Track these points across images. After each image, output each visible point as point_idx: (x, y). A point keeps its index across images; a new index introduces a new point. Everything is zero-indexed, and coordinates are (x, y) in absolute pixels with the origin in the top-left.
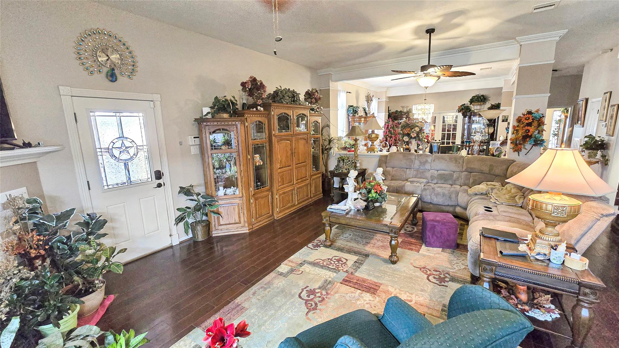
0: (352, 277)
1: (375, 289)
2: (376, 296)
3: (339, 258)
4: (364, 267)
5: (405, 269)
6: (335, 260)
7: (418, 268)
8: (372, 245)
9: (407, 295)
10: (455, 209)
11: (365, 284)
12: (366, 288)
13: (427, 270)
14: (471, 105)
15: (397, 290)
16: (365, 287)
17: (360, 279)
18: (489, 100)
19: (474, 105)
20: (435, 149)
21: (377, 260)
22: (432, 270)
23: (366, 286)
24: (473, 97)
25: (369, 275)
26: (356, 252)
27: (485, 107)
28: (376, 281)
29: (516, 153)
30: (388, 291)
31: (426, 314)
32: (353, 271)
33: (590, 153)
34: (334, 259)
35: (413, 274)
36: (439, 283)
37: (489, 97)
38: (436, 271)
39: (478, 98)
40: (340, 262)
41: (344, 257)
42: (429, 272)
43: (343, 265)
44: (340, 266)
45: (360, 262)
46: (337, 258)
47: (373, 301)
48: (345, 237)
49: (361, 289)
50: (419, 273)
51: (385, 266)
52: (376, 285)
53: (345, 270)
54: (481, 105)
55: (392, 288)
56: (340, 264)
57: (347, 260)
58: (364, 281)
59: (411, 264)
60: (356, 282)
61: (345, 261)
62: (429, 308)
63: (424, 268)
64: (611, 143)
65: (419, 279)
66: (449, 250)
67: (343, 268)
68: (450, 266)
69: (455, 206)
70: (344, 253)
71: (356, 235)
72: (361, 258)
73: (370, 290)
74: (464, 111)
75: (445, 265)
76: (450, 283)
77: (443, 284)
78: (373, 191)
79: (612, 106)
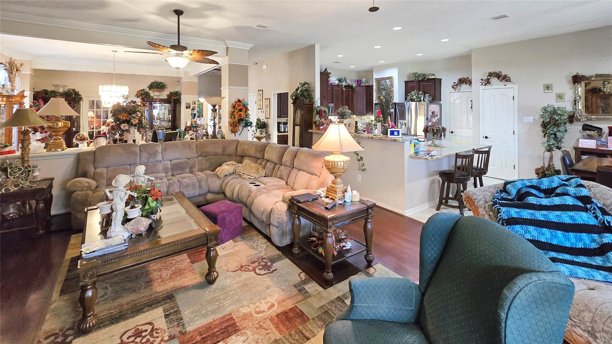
0: (188, 336)
1: (232, 325)
2: (243, 331)
3: (133, 331)
4: (186, 313)
5: (228, 280)
6: (132, 339)
7: (237, 270)
8: (160, 280)
9: (264, 303)
10: (206, 197)
11: (216, 330)
12: (223, 333)
13: (248, 267)
14: (151, 91)
15: (251, 305)
16: (219, 333)
17: (202, 330)
18: (167, 88)
19: (153, 91)
20: (160, 137)
21: (191, 293)
22: (250, 264)
23: (219, 331)
24: (152, 83)
25: (205, 316)
26: (150, 304)
27: (164, 94)
28: (221, 316)
29: (233, 134)
30: (245, 315)
31: (296, 305)
32: (179, 329)
33: (260, 131)
34: (128, 338)
35: (241, 279)
36: (269, 272)
37: (167, 85)
38: (254, 262)
39: (157, 85)
40: (144, 334)
41: (140, 323)
42: (251, 268)
43: (155, 335)
44: (151, 339)
45: (172, 311)
46: (130, 333)
47: (247, 339)
48: (102, 297)
49: (219, 339)
50: (245, 275)
51: (207, 292)
52: (228, 320)
53: (166, 338)
54: (160, 91)
55: (244, 308)
56: (148, 337)
57: (150, 323)
58: (208, 327)
59: (228, 271)
60: (202, 339)
61: (149, 328)
62: (291, 298)
63: (242, 267)
64: (269, 123)
65: (252, 280)
66: (238, 238)
67: (160, 339)
68: (257, 252)
69: (205, 194)
70: (131, 318)
71: (116, 283)
72: (167, 306)
73: (228, 331)
74: (144, 96)
75: (252, 253)
76: (274, 265)
77: (271, 270)
78: (150, 199)
79: (266, 99)
